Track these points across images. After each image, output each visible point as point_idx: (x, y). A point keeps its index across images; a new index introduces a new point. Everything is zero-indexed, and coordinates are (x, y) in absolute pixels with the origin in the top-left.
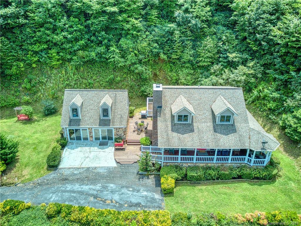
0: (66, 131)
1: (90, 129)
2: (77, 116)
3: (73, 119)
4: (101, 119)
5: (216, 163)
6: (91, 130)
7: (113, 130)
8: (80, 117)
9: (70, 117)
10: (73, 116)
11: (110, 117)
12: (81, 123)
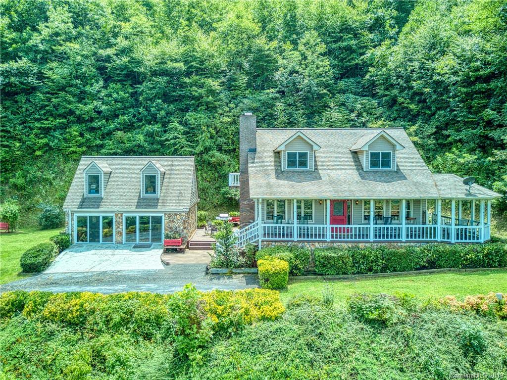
0: (72, 219)
1: (119, 215)
2: (97, 191)
3: (89, 198)
4: (141, 197)
5: (374, 242)
6: (120, 218)
7: (163, 218)
8: (103, 194)
9: (83, 195)
10: (90, 192)
11: (159, 194)
12: (102, 204)
